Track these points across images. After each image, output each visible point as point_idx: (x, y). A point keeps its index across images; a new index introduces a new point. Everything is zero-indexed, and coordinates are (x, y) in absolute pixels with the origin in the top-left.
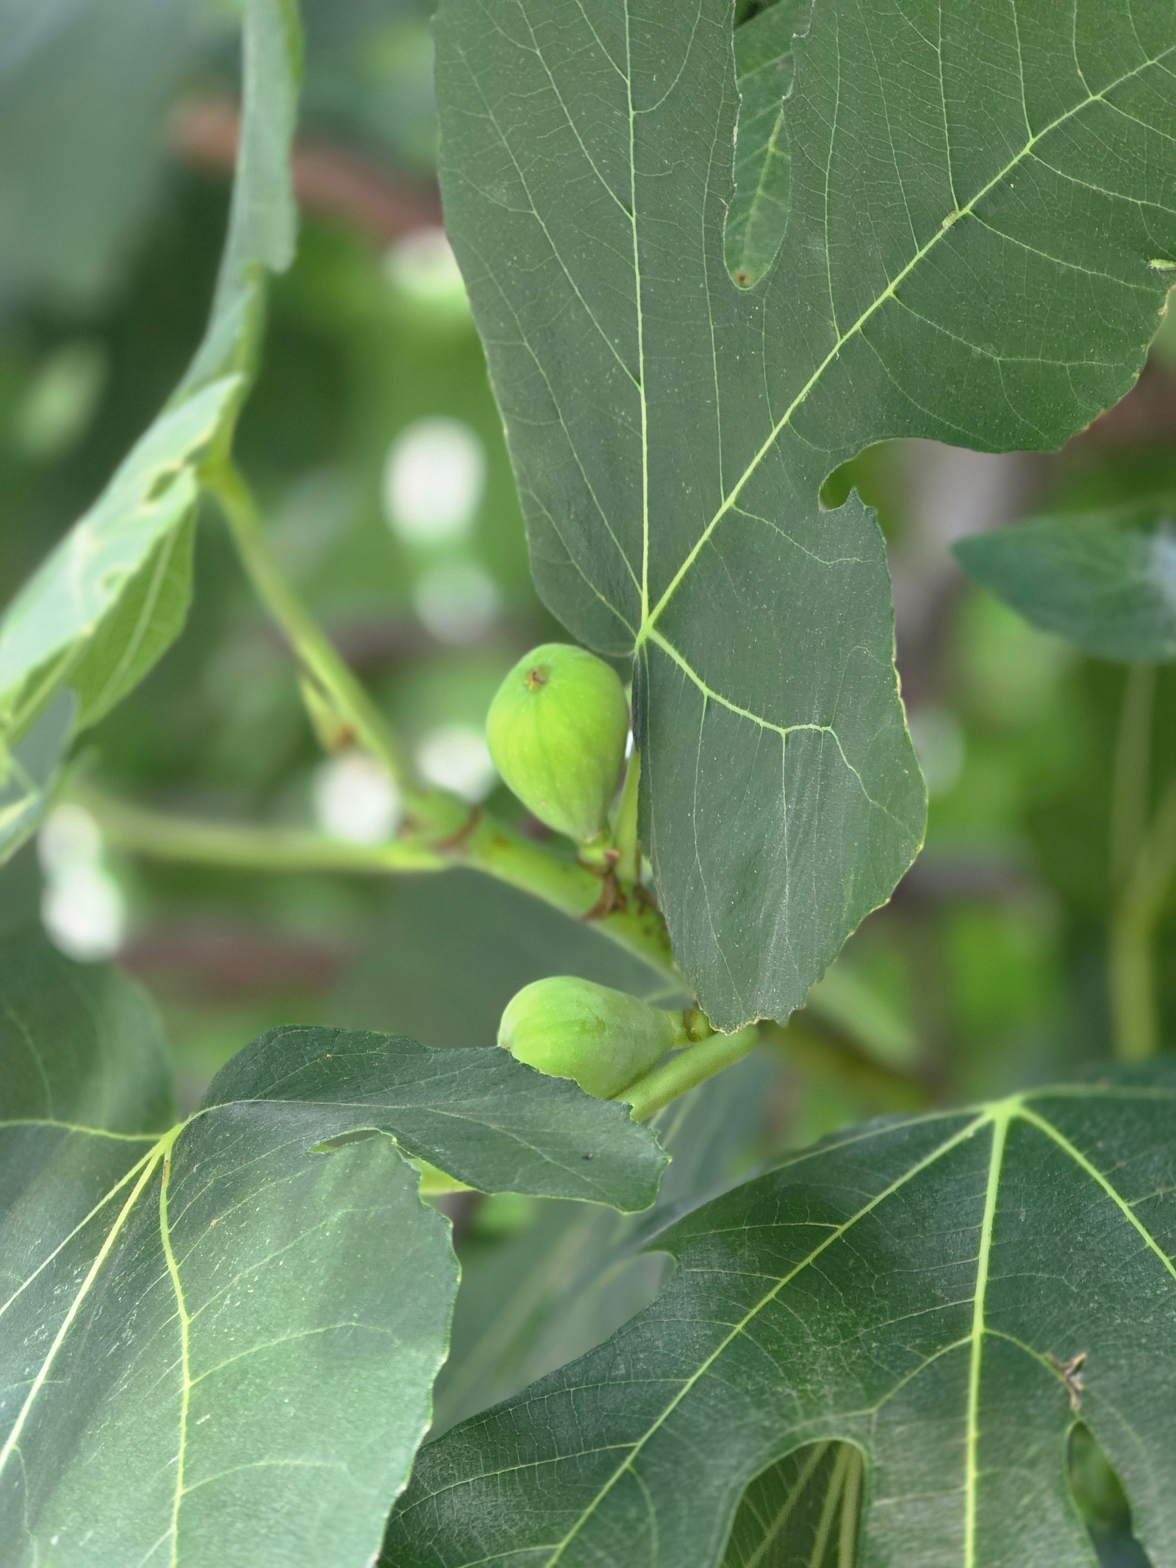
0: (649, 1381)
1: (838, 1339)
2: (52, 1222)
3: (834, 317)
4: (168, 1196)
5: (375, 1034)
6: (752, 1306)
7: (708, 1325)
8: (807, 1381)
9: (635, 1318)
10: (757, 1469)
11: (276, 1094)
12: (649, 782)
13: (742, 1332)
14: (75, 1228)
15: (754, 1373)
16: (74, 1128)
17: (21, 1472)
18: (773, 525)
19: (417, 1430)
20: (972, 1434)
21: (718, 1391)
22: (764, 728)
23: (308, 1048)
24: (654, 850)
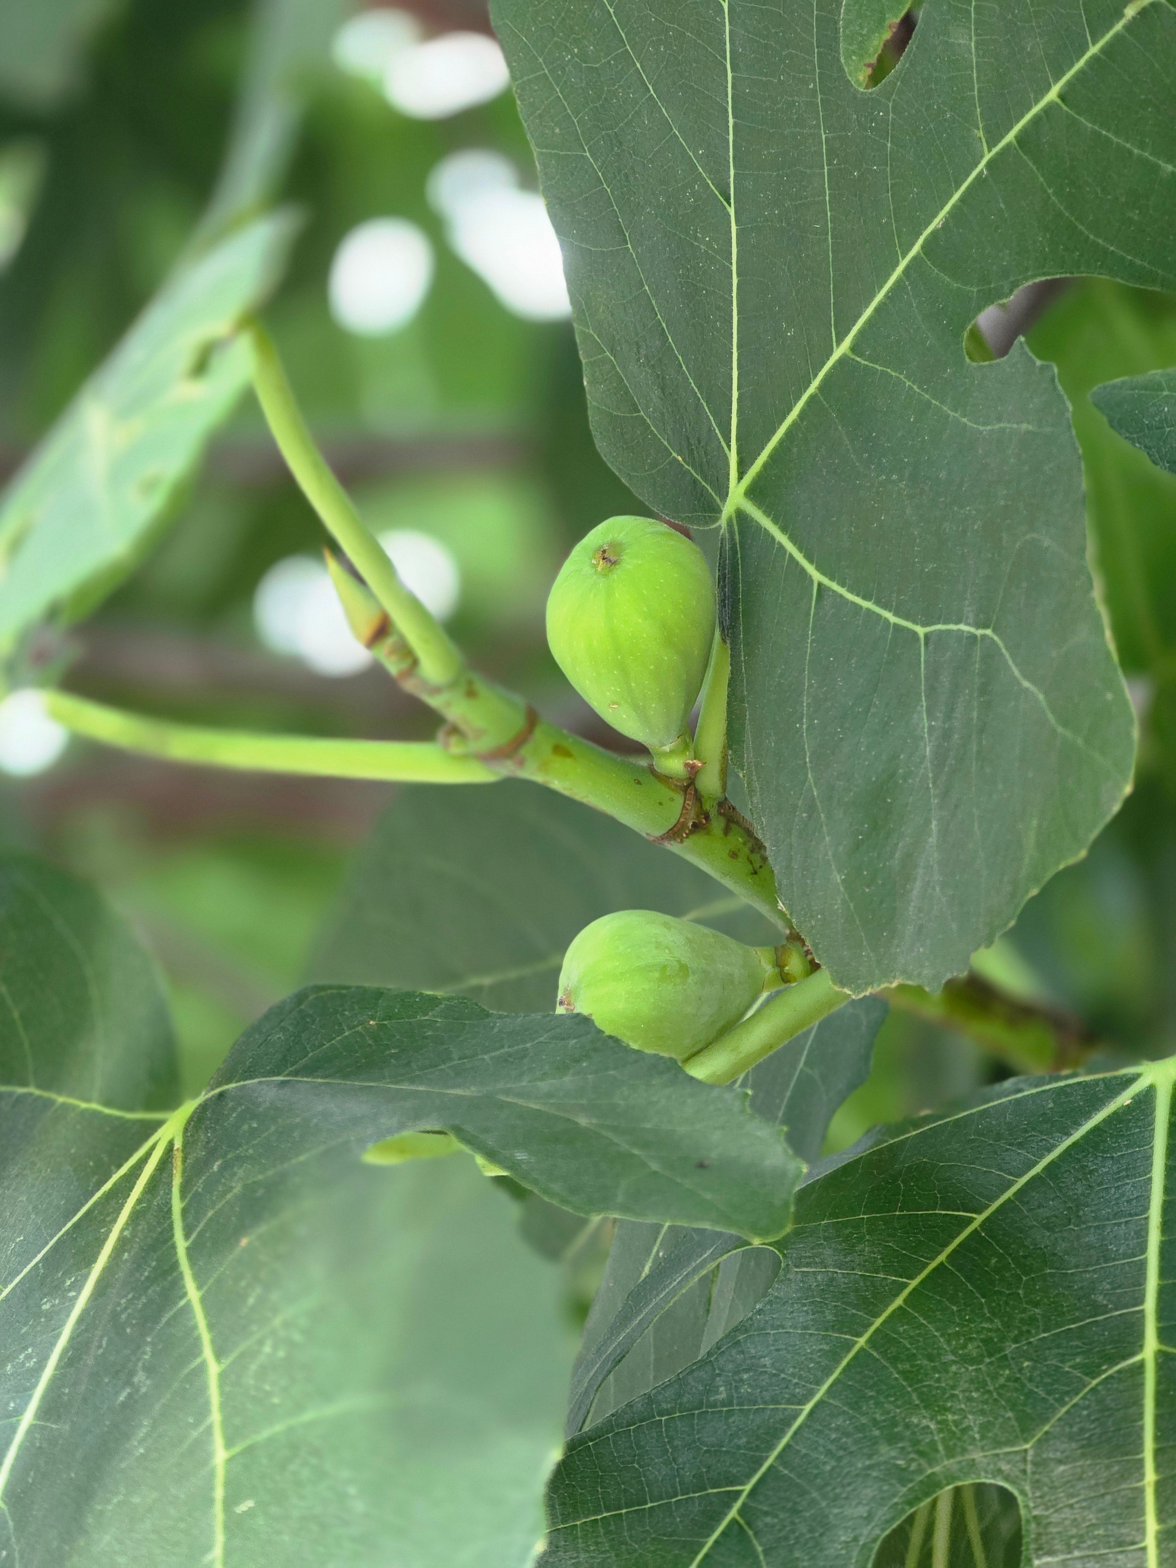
0: (756, 1407)
1: (982, 1356)
2: (36, 1214)
3: (981, 125)
4: (183, 1196)
5: (427, 995)
6: (877, 1315)
7: (824, 1337)
8: (946, 1410)
9: (736, 1330)
10: (893, 1519)
11: (310, 1070)
12: (742, 681)
13: (865, 1347)
14: (64, 1226)
15: (882, 1399)
16: (61, 1099)
17: (9, 1539)
18: (902, 377)
19: (528, 1548)
20: (1150, 1476)
21: (840, 1421)
22: (895, 624)
23: (347, 1013)
24: (749, 763)
